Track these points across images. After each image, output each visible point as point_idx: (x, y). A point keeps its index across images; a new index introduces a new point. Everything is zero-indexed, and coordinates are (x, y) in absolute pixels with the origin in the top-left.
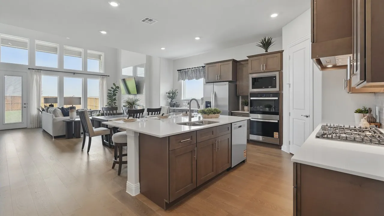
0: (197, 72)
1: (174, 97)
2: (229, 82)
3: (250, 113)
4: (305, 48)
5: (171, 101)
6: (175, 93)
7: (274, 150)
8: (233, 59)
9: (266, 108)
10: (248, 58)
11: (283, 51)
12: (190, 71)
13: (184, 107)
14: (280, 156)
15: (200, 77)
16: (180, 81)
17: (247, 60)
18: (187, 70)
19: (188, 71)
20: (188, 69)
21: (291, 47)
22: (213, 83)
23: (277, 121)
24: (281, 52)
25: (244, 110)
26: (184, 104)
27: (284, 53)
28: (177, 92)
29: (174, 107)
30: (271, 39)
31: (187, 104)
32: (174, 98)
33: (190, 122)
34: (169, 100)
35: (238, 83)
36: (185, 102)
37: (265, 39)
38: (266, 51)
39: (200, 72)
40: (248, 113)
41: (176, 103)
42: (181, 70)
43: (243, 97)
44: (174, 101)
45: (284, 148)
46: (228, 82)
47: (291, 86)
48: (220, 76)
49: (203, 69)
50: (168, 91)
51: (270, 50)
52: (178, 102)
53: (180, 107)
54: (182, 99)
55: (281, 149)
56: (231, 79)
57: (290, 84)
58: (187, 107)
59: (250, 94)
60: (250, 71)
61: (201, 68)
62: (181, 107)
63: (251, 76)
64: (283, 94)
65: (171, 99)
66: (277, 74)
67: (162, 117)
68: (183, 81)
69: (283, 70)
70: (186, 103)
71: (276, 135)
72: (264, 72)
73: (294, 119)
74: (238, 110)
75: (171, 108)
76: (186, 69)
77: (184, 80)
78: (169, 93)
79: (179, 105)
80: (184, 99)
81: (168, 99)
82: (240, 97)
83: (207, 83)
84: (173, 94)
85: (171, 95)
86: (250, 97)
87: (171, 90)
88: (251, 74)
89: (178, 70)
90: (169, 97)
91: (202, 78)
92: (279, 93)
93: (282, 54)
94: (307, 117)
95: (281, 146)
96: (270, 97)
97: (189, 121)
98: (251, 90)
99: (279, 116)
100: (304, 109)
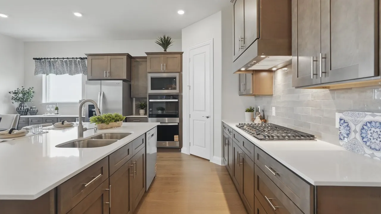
0: (71, 64)
1: (27, 99)
2: (124, 80)
3: (149, 117)
4: (205, 52)
5: (20, 105)
6: (28, 93)
7: (174, 154)
8: (128, 54)
9: (159, 110)
10: (146, 55)
11: (183, 52)
12: (60, 62)
13: (48, 114)
14: (180, 159)
15: (77, 72)
16: (40, 75)
17: (145, 58)
18: (52, 60)
19: (55, 62)
20: (54, 58)
21: (190, 50)
22: (101, 80)
23: (177, 124)
24: (181, 53)
25: (139, 114)
26: (48, 109)
27: (183, 55)
28: (33, 92)
29: (26, 115)
30: (170, 39)
31: (53, 109)
32: (25, 101)
33: (81, 139)
34: (16, 104)
35: (132, 83)
36: (50, 106)
37: (164, 38)
38: (165, 51)
39: (76, 65)
40: (147, 117)
41: (31, 108)
42: (42, 59)
43: (138, 99)
44: (27, 106)
45: (184, 150)
46: (122, 81)
47: (191, 88)
48: (110, 73)
49: (81, 61)
50: (13, 89)
51: (169, 49)
52: (34, 107)
53: (38, 115)
54: (44, 101)
55: (180, 151)
56: (125, 77)
57: (190, 86)
58: (53, 114)
59: (149, 95)
60: (148, 70)
61: (79, 59)
62: (42, 114)
63: (150, 76)
64: (182, 96)
65: (20, 103)
66: (177, 75)
67: (10, 136)
68: (44, 76)
69: (182, 71)
70: (53, 107)
71: (176, 137)
72: (164, 72)
73: (194, 121)
74: (132, 114)
75: (21, 116)
76: (50, 59)
77: (47, 74)
78: (15, 93)
79: (37, 111)
80: (48, 102)
81: (14, 101)
82: (134, 99)
83: (89, 80)
84: (24, 94)
85: (21, 95)
86: (149, 99)
87: (21, 89)
88: (150, 73)
89: (34, 59)
90: (16, 99)
91: (78, 73)
92: (179, 95)
93: (182, 56)
94: (208, 117)
95: (181, 149)
96: (170, 99)
97: (79, 137)
98: (150, 91)
99: (179, 118)
100: (205, 111)
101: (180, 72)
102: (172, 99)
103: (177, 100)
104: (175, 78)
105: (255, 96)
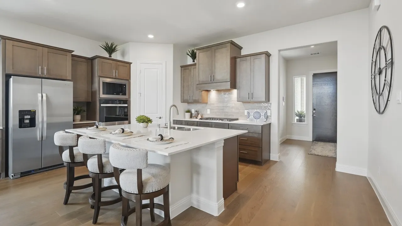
11: (132, 63)
21: (141, 63)
24: (130, 64)
46: (72, 82)
48: (48, 69)
56: (69, 78)
57: (140, 94)
59: (100, 100)
60: (100, 74)
63: (101, 80)
64: (130, 101)
66: (126, 82)
69: (130, 80)
86: (100, 104)
88: (102, 77)
92: (127, 100)
94: (160, 118)
98: (103, 96)
99: (128, 121)
100: (157, 113)
101: (128, 79)
102: (122, 104)
103: (126, 105)
104: (125, 85)
105: (188, 103)
